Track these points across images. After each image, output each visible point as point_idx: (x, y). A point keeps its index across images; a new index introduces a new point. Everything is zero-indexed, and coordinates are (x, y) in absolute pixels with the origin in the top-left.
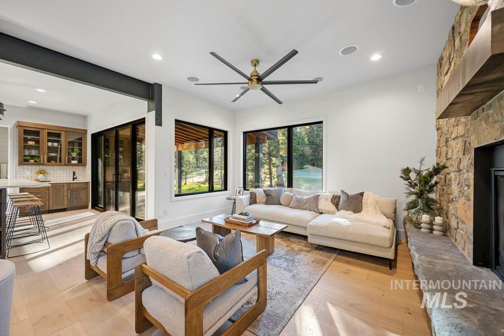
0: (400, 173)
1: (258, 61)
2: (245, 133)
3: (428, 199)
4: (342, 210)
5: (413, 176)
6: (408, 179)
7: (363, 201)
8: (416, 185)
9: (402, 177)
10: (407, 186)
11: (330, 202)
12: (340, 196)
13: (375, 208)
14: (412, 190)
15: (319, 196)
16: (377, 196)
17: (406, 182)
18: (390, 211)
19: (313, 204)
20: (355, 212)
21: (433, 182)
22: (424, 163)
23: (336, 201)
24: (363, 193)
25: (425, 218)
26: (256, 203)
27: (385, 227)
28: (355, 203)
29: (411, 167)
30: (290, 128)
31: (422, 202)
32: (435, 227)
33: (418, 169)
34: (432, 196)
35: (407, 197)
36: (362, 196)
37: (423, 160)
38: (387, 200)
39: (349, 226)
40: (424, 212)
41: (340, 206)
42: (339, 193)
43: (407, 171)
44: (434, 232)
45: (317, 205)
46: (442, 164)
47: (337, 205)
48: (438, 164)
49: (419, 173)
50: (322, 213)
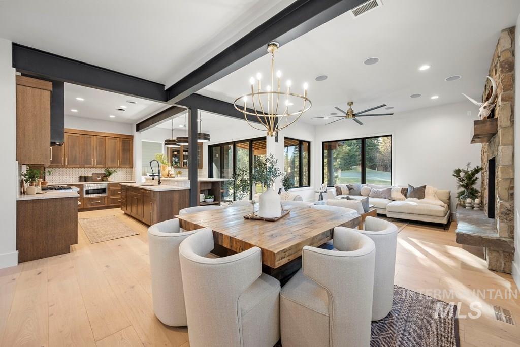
0: (453, 173)
1: (352, 103)
2: (323, 143)
3: (472, 189)
4: (410, 198)
5: (462, 174)
6: (458, 176)
7: (425, 192)
8: (463, 180)
9: (454, 175)
10: (457, 181)
11: (400, 193)
12: (407, 189)
13: (434, 196)
14: (461, 184)
15: (391, 189)
16: (436, 189)
17: (457, 179)
18: (446, 198)
19: (387, 194)
20: (419, 198)
21: (475, 178)
22: (470, 165)
23: (404, 192)
24: (425, 186)
25: (469, 200)
26: (342, 194)
27: (441, 206)
28: (419, 193)
29: (461, 169)
30: (363, 140)
31: (467, 191)
32: (475, 206)
33: (466, 170)
34: (474, 187)
35: (458, 188)
36: (425, 188)
37: (469, 164)
38: (443, 191)
39: (417, 206)
40: (469, 197)
41: (408, 195)
42: (406, 187)
43: (458, 172)
44: (475, 209)
45: (390, 195)
46: (480, 167)
47: (405, 195)
48: (478, 167)
49: (466, 173)
50: (394, 200)
